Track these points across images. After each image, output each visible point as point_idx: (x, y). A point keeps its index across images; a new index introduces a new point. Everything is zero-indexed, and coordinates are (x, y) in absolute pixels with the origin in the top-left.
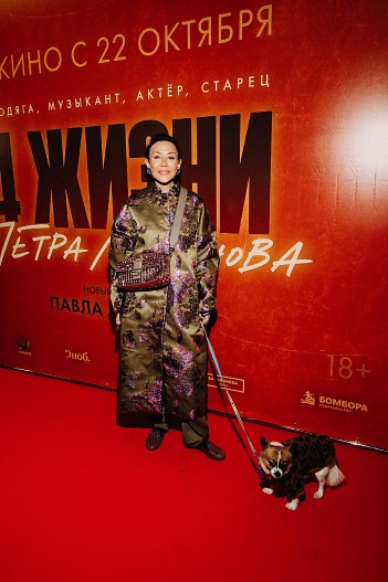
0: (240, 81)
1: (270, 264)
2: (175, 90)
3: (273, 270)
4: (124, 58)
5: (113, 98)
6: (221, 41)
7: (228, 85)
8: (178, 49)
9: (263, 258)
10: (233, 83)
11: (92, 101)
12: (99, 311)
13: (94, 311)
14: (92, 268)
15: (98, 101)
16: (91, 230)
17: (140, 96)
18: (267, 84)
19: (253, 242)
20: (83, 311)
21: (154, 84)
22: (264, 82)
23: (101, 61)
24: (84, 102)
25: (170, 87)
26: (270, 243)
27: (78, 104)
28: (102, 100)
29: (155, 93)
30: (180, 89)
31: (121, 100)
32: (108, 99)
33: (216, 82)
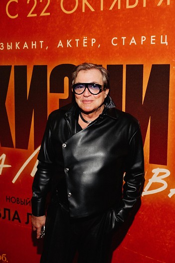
0: (143, 39)
1: (167, 191)
2: (89, 42)
3: (170, 196)
4: (49, 14)
5: (38, 44)
6: (128, 7)
7: (133, 41)
8: (93, 10)
9: (162, 185)
10: (138, 40)
11: (21, 45)
12: (18, 219)
13: (14, 218)
14: (14, 181)
15: (26, 46)
16: (15, 149)
17: (60, 44)
18: (166, 43)
19: (153, 171)
20: (4, 218)
21: (72, 36)
22: (164, 41)
23: (30, 15)
24: (14, 46)
25: (85, 39)
26: (168, 173)
27: (9, 47)
28: (29, 45)
29: (73, 43)
30: (93, 41)
31: (44, 46)
32: (34, 45)
33: (124, 38)
